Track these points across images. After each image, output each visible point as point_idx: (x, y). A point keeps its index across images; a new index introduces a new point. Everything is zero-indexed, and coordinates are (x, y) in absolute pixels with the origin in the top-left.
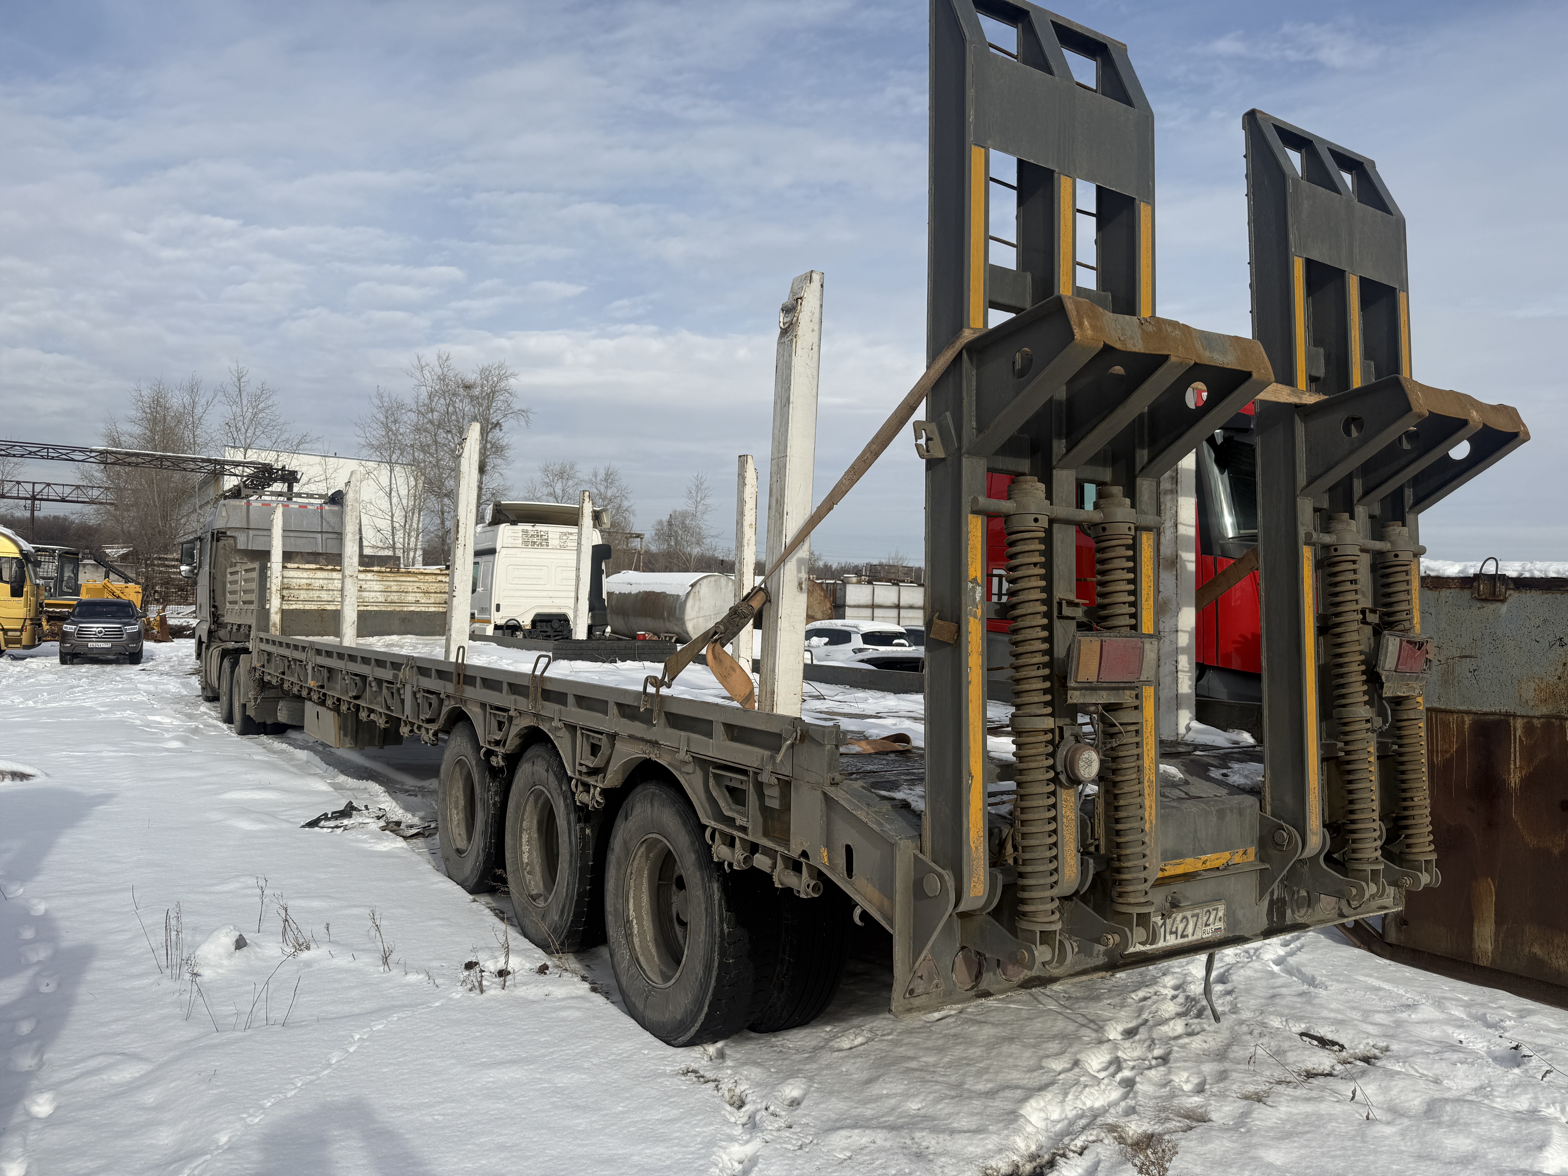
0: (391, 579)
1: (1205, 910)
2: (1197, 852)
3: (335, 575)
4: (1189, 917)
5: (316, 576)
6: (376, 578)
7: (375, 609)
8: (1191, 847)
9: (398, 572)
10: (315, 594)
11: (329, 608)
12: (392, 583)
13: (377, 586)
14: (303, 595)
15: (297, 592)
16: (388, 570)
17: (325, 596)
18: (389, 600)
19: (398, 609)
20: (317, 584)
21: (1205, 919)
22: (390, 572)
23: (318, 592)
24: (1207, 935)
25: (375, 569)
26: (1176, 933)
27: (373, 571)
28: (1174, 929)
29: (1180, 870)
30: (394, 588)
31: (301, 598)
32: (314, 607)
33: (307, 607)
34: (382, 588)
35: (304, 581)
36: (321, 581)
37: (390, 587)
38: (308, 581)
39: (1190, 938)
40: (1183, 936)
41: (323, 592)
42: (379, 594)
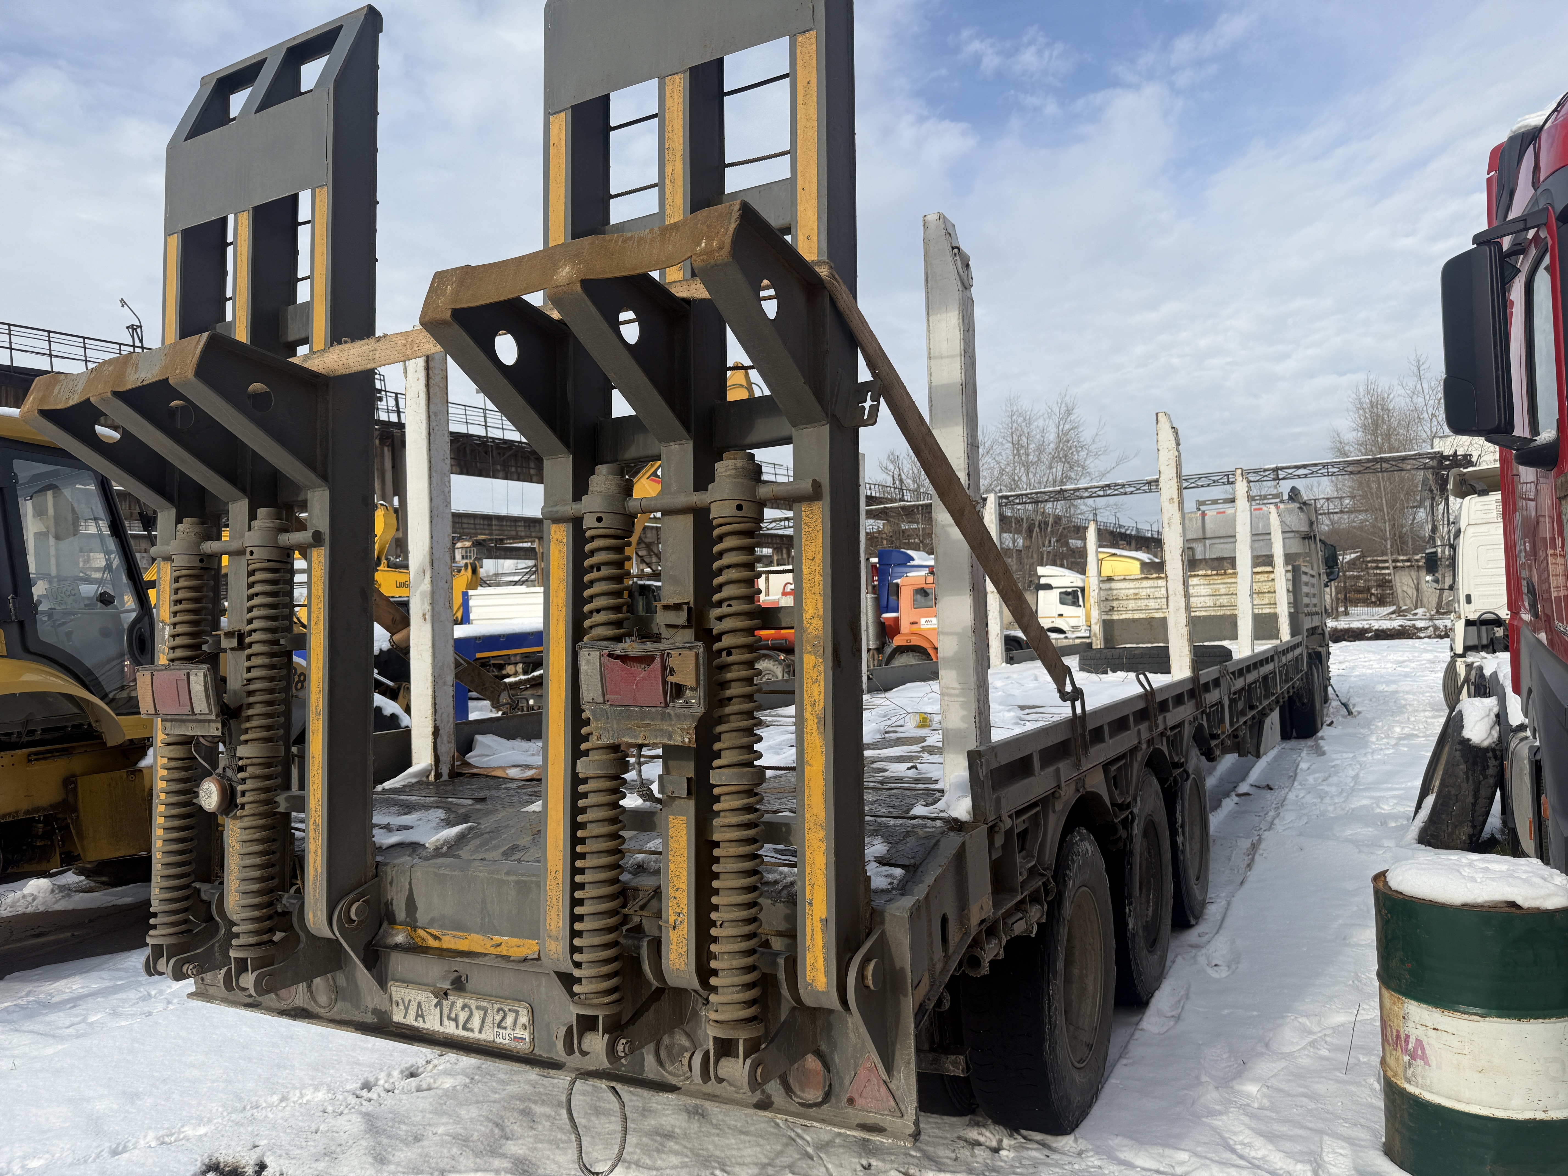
0: (1219, 581)
1: (496, 1006)
2: (486, 929)
3: (1161, 583)
4: (473, 1007)
5: (1142, 585)
6: (1202, 582)
7: (1204, 614)
8: (479, 920)
9: (1225, 574)
10: (1142, 604)
11: (1157, 615)
12: (1221, 586)
13: (1204, 590)
14: (1132, 604)
15: (1127, 602)
16: (1214, 572)
17: (1152, 604)
18: (1218, 603)
19: (1229, 613)
20: (1144, 593)
21: (498, 1018)
22: (1217, 574)
23: (1146, 601)
24: (502, 1041)
25: (1201, 573)
26: (456, 1020)
27: (1198, 575)
28: (453, 1016)
29: (462, 945)
30: (1223, 591)
31: (1130, 607)
32: (1142, 616)
33: (1136, 616)
34: (1209, 592)
35: (1132, 591)
36: (1148, 590)
37: (1218, 590)
38: (1136, 591)
39: (476, 1035)
40: (465, 1028)
41: (1152, 601)
42: (1208, 598)
